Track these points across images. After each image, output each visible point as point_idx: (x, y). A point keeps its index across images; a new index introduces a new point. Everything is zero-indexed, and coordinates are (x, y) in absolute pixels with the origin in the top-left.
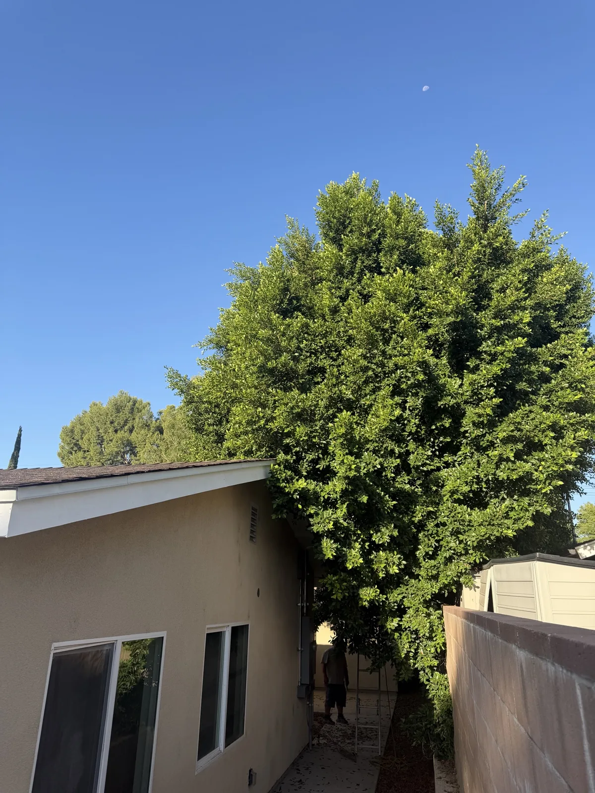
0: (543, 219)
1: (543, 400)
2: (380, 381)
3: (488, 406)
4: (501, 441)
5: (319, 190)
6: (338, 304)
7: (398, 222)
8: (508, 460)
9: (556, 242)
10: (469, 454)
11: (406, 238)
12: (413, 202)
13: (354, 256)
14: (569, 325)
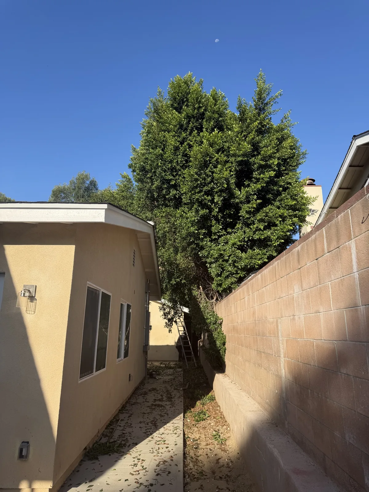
0: (288, 114)
1: (277, 203)
2: (202, 188)
3: (255, 204)
4: (258, 221)
5: (171, 79)
6: (178, 145)
7: (215, 105)
8: (260, 229)
9: (293, 126)
10: (240, 228)
11: (218, 114)
12: (223, 95)
13: (188, 120)
14: (288, 170)
